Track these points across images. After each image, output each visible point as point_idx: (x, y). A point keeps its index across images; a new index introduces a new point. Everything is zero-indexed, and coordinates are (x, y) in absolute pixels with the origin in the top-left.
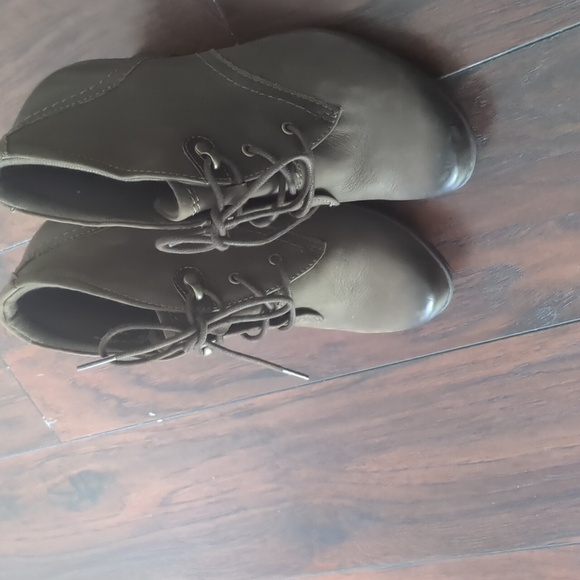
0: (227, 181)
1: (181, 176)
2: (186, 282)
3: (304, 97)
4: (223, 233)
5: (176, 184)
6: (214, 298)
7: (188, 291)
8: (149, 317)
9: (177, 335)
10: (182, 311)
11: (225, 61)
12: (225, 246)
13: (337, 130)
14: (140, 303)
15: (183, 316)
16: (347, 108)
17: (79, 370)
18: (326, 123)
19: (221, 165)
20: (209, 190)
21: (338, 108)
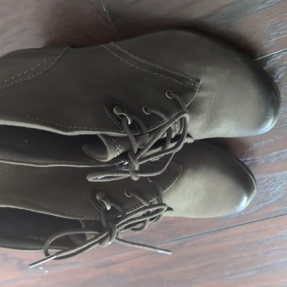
0: (138, 133)
1: (108, 131)
2: (98, 198)
3: (176, 73)
4: (137, 168)
5: (105, 136)
6: (118, 208)
7: (101, 205)
8: (76, 225)
9: (97, 236)
10: (98, 218)
11: (123, 50)
12: (138, 177)
13: (199, 94)
14: (69, 215)
15: (100, 222)
16: (204, 80)
17: (31, 267)
18: (192, 90)
19: (133, 121)
20: (127, 138)
21: (199, 81)
